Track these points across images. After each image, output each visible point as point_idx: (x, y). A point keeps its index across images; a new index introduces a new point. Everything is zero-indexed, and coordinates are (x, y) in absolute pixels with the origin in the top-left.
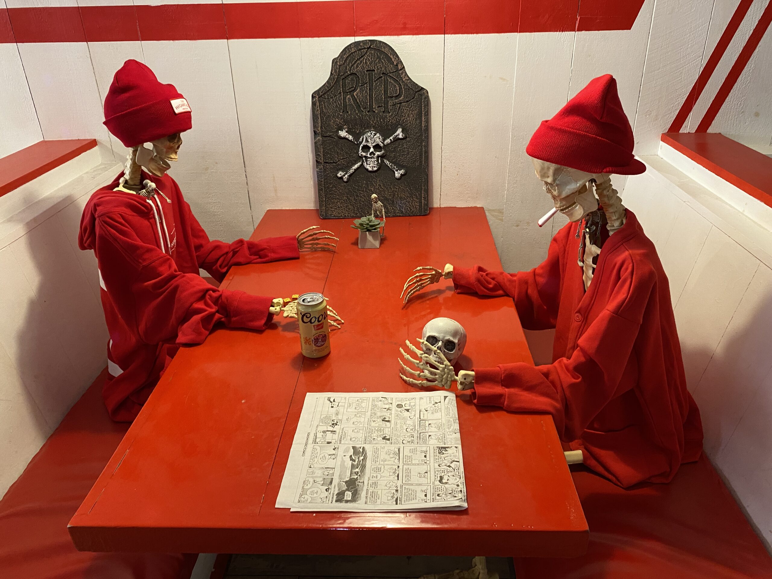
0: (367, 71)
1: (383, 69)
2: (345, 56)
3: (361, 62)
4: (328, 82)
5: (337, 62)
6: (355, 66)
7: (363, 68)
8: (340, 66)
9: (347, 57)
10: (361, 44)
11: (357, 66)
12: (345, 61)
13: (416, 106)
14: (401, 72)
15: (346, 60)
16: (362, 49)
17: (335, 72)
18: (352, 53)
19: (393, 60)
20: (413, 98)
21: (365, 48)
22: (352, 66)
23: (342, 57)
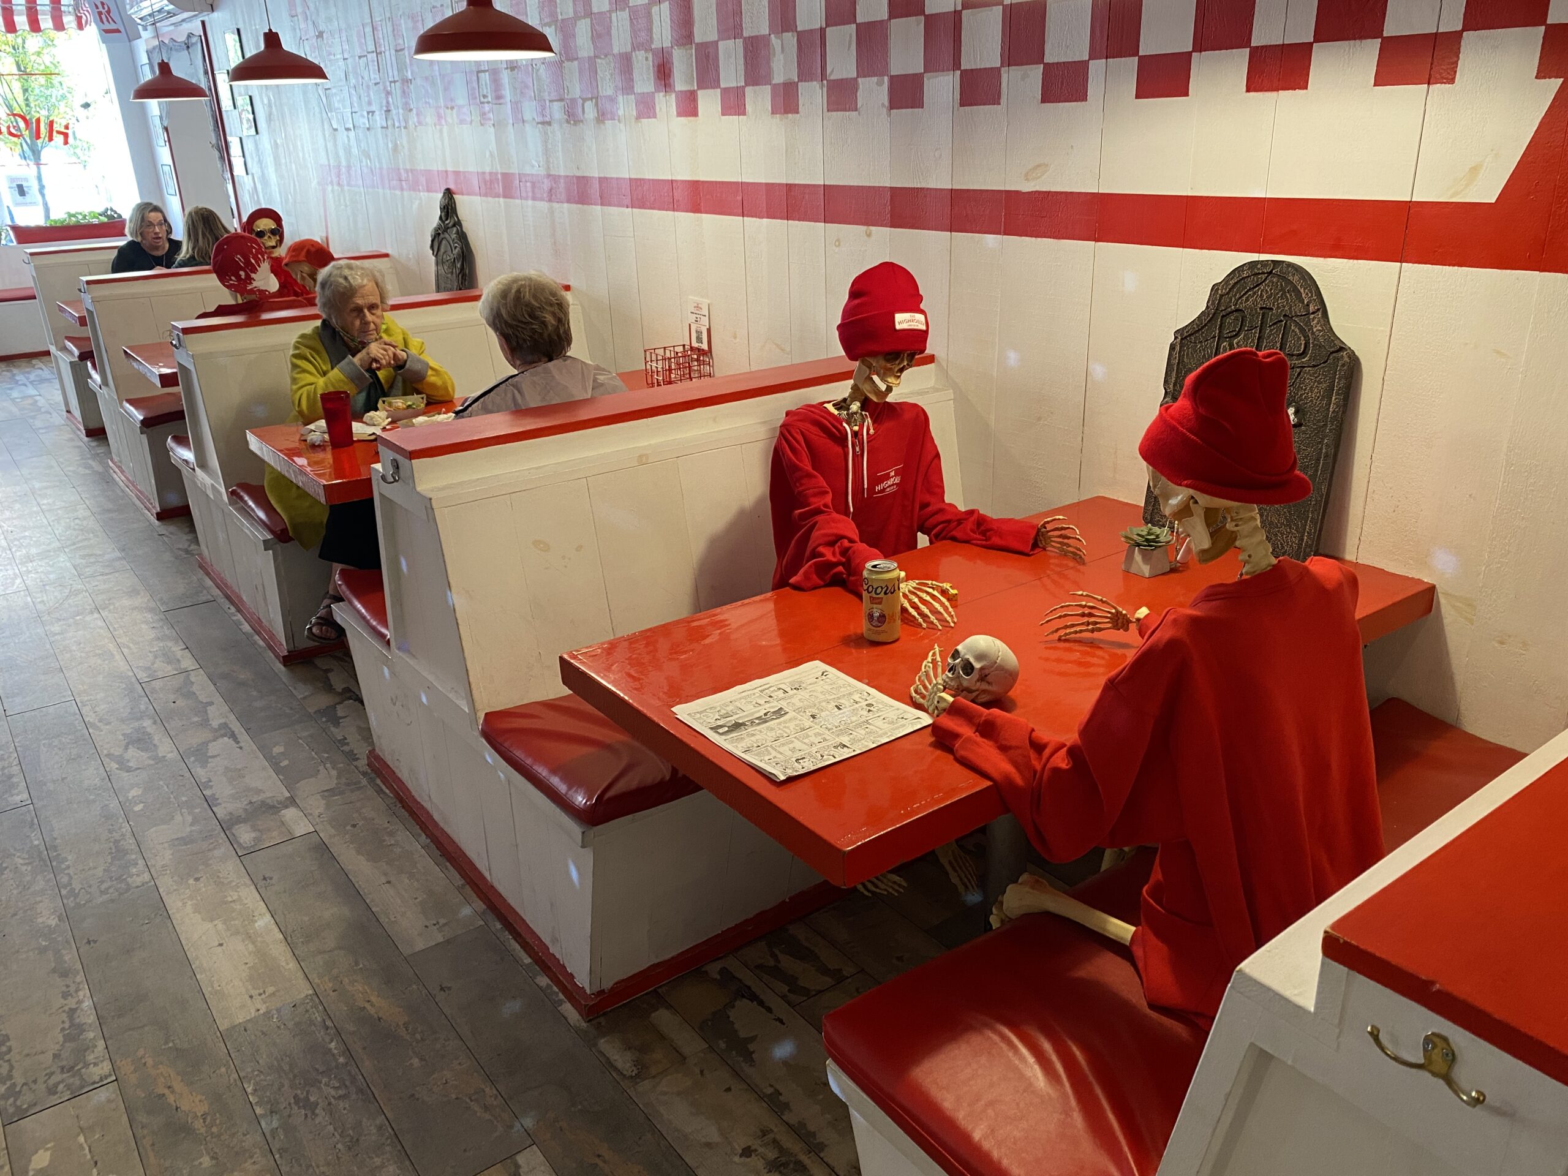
0: (1261, 308)
1: (1286, 308)
2: (1232, 282)
3: (1254, 293)
4: (1199, 317)
5: (1218, 289)
6: (1244, 298)
7: (1255, 303)
8: (1221, 296)
9: (1236, 283)
10: (1259, 266)
11: (1247, 300)
12: (1230, 290)
13: (1326, 376)
14: (1312, 316)
15: (1233, 287)
16: (1259, 274)
17: (1213, 303)
18: (1244, 278)
19: (1303, 296)
20: (1324, 363)
21: (1263, 273)
22: (1240, 298)
23: (1226, 283)
